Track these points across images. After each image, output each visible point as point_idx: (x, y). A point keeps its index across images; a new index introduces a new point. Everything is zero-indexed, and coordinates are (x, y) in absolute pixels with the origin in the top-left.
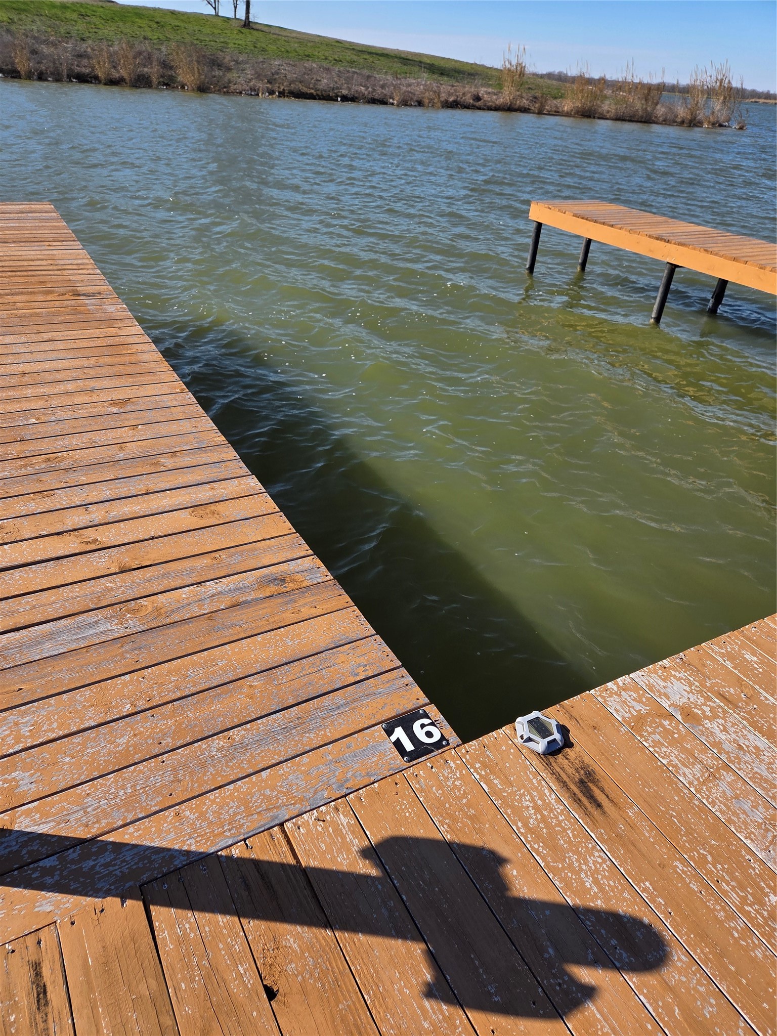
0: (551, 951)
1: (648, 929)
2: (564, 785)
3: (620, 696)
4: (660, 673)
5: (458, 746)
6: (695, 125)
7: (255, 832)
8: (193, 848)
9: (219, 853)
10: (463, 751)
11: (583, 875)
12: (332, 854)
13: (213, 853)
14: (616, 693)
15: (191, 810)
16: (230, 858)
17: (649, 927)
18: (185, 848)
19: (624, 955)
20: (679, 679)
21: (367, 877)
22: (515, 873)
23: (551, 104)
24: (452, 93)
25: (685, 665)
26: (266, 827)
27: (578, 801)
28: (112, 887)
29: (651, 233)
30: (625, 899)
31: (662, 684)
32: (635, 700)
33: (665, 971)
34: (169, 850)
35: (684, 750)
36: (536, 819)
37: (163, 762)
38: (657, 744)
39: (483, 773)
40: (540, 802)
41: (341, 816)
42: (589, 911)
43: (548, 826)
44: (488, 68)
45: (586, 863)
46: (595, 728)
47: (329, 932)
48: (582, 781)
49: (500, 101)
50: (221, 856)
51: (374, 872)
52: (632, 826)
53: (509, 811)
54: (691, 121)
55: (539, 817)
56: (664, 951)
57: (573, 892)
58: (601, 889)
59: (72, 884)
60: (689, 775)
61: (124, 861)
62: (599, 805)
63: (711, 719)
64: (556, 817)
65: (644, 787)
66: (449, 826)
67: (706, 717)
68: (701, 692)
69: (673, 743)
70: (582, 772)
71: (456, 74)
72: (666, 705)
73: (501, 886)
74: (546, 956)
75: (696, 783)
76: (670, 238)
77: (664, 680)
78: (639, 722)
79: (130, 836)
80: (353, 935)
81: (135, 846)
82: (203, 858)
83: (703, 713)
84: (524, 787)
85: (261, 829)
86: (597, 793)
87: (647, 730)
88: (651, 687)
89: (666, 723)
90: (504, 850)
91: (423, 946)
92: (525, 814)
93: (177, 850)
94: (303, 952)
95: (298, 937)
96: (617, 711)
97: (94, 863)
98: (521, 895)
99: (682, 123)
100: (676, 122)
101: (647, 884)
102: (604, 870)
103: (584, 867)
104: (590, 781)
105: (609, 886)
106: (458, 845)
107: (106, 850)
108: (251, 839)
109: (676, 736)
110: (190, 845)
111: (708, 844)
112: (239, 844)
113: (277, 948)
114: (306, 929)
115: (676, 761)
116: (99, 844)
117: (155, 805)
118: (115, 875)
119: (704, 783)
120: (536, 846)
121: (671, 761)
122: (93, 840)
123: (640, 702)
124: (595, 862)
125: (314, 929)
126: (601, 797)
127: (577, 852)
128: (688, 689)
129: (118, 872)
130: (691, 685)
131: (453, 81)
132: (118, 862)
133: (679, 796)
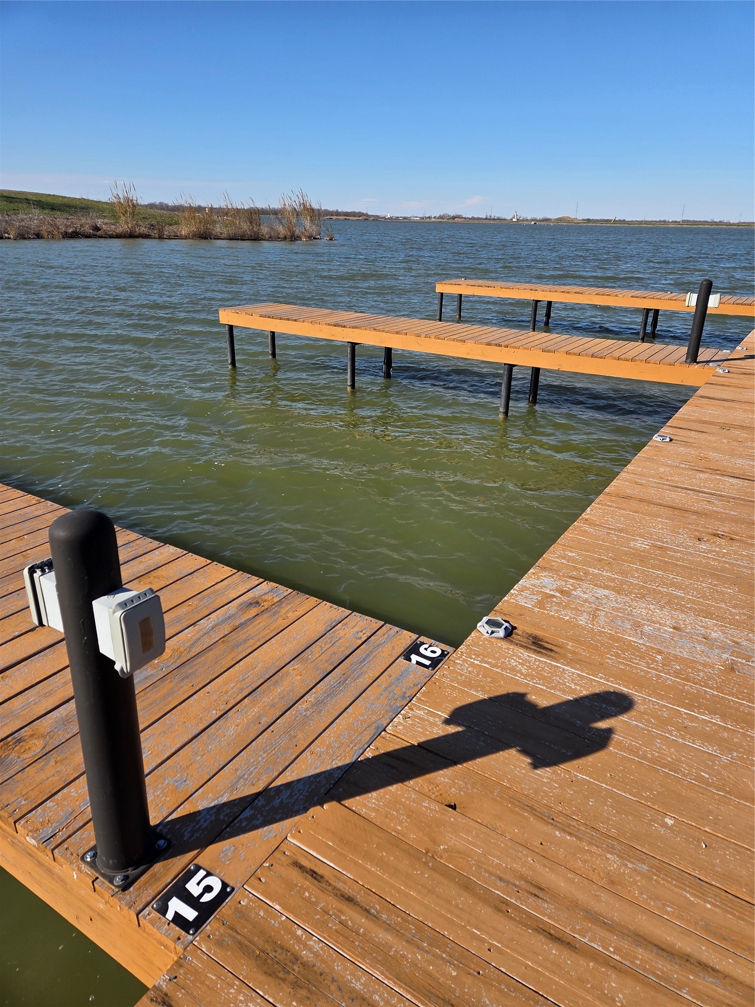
0: (579, 723)
1: (615, 693)
2: (527, 648)
3: (521, 595)
4: (533, 577)
5: (455, 651)
6: (296, 240)
7: (372, 740)
8: (340, 764)
9: (359, 759)
10: (460, 653)
11: (568, 684)
12: (428, 731)
13: (355, 761)
14: (518, 594)
15: (319, 747)
16: (368, 759)
17: (614, 693)
18: (335, 766)
19: (613, 709)
20: (545, 576)
21: (458, 732)
22: (534, 697)
23: (168, 230)
24: (70, 226)
25: (544, 569)
26: (377, 735)
27: (539, 652)
28: (306, 805)
29: (329, 322)
30: (595, 686)
31: (539, 582)
32: (530, 594)
33: (635, 707)
34: (325, 772)
35: (572, 609)
36: (525, 669)
37: (272, 732)
38: (557, 611)
39: (479, 659)
40: (520, 661)
41: (417, 711)
42: (582, 698)
43: (533, 669)
44: (96, 202)
45: (566, 678)
46: (521, 615)
47: (460, 766)
48: (534, 643)
49: (120, 230)
50: (361, 761)
51: (460, 729)
52: (574, 653)
53: (508, 671)
54: (291, 237)
55: (526, 667)
56: (629, 699)
57: (568, 693)
58: (581, 686)
59: (276, 816)
60: (583, 620)
61: (299, 790)
62: (551, 650)
63: (575, 590)
64: (535, 664)
65: (566, 633)
66: (482, 691)
67: (572, 590)
68: (560, 579)
69: (565, 607)
70: (531, 638)
71: (68, 209)
72: (548, 592)
73: (533, 706)
74: (578, 725)
75: (589, 622)
76: (345, 324)
77: (538, 579)
78: (540, 604)
79: (289, 777)
80: (474, 762)
81: (299, 781)
82: (351, 767)
83: (569, 588)
84: (507, 657)
85: (375, 737)
86: (546, 645)
87: (548, 607)
88: (534, 585)
89: (555, 599)
90: (521, 690)
91: (514, 749)
92: (517, 669)
93: (330, 770)
94: (453, 781)
95: (444, 776)
96: (526, 603)
97: (279, 800)
98: (545, 706)
99: (285, 238)
100: (280, 238)
101: (600, 675)
102: (576, 678)
103: (565, 680)
104: (538, 641)
105: (583, 683)
106: (494, 697)
107: (282, 790)
108: (373, 744)
109: (564, 604)
110: (336, 764)
111: (615, 646)
112: (367, 750)
113: (437, 786)
114: (445, 770)
115: (573, 616)
116: (273, 790)
117: (291, 755)
118: (301, 799)
119: (593, 620)
120: (535, 681)
121: (570, 616)
122: (266, 790)
123: (534, 594)
124: (569, 676)
125: (450, 768)
126: (549, 646)
127: (556, 676)
128: (553, 580)
129: (301, 797)
130: (553, 578)
131: (66, 215)
132: (296, 792)
133: (586, 631)
